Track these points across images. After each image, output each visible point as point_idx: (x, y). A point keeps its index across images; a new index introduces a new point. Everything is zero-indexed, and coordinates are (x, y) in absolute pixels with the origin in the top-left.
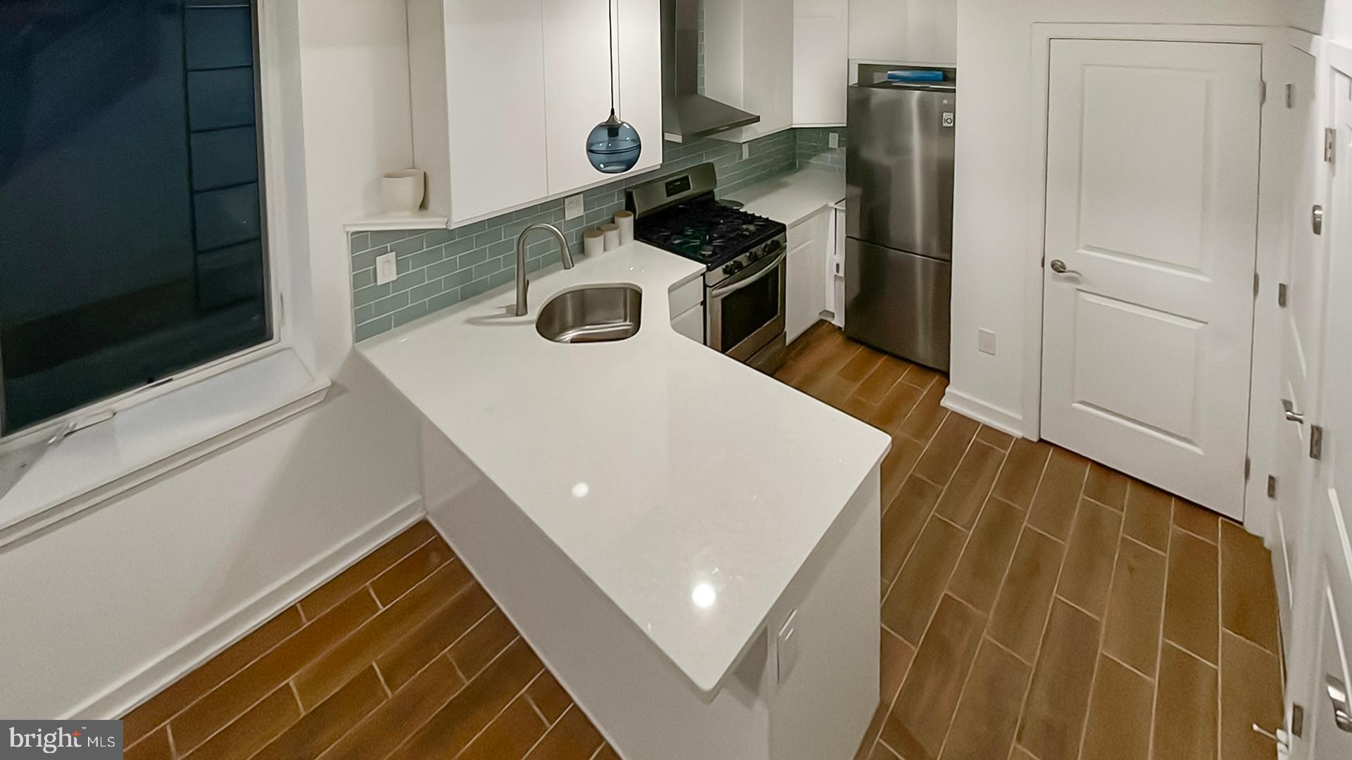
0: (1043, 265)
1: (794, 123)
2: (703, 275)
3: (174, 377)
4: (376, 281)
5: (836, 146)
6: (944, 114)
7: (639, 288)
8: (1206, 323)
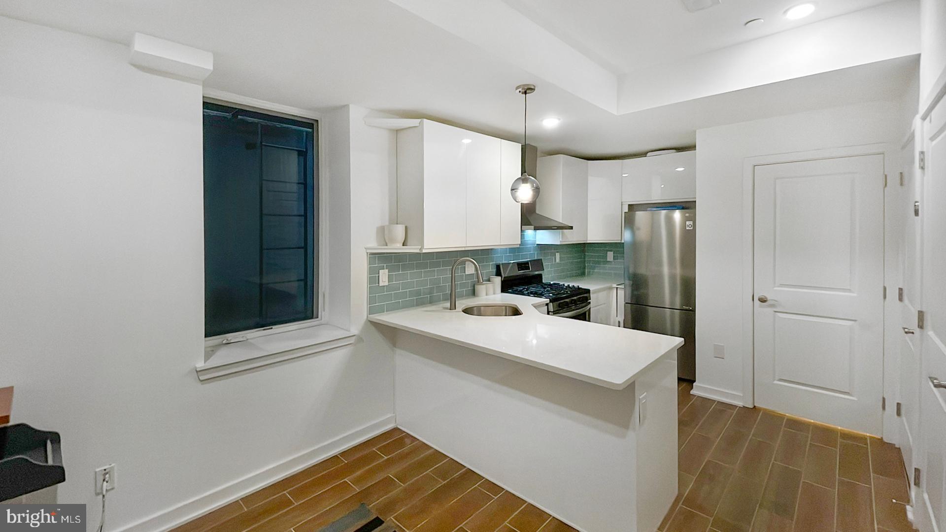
0: (753, 300)
1: (588, 239)
2: (547, 305)
3: (273, 327)
4: (379, 283)
5: (612, 260)
6: (687, 222)
7: (516, 305)
8: (855, 321)
